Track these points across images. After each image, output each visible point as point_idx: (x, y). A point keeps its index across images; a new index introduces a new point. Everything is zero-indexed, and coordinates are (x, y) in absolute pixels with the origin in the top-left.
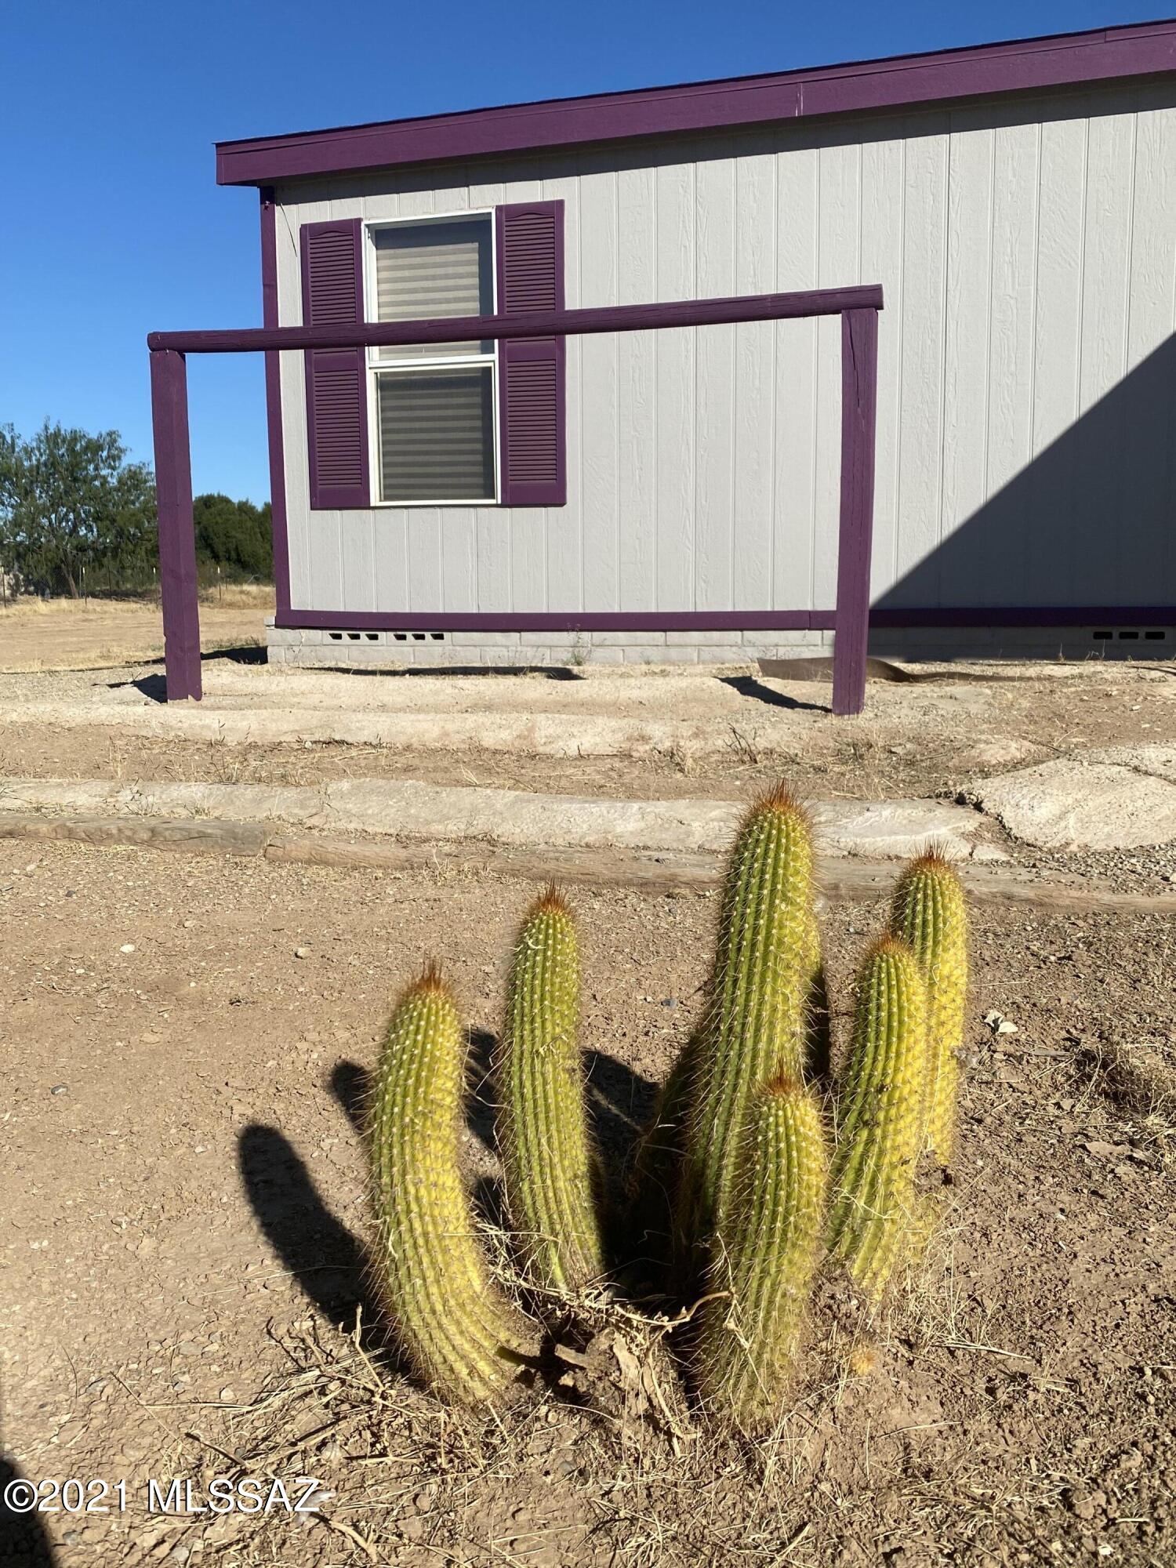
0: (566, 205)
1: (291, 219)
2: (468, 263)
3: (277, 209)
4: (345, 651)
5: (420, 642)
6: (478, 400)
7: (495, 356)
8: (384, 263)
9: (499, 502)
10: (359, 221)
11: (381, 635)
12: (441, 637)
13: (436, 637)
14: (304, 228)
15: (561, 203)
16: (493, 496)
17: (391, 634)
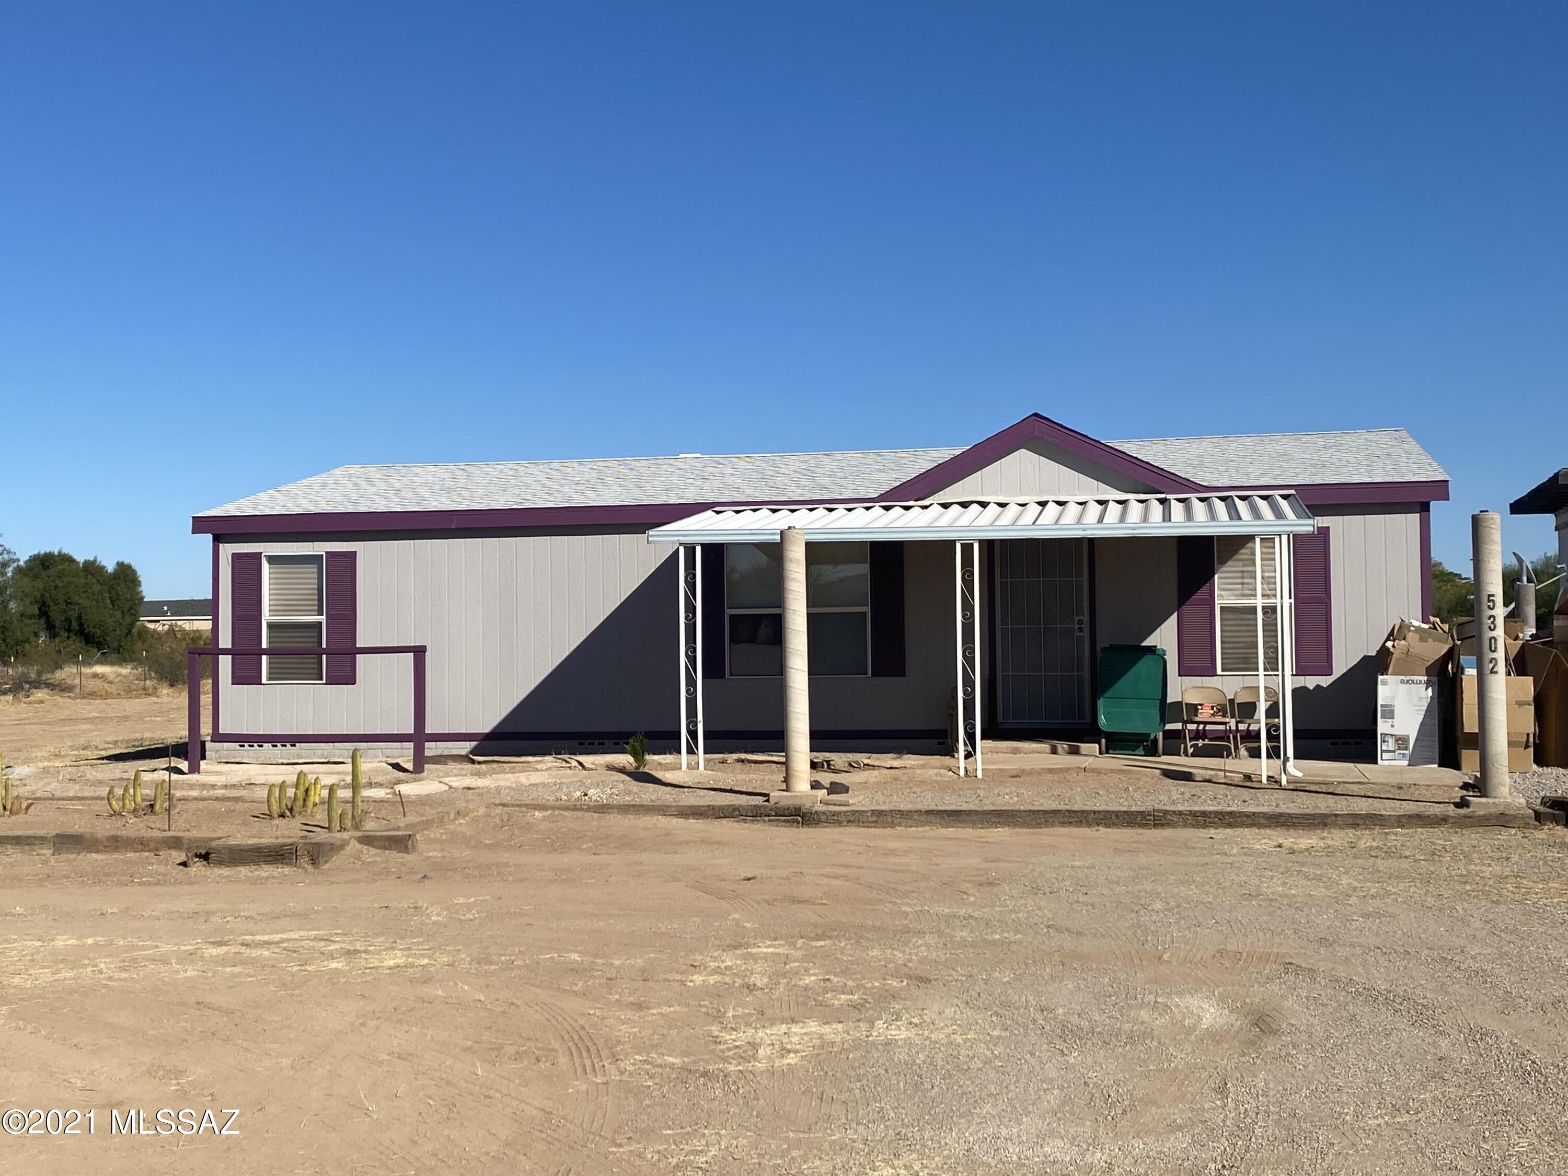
0: (358, 554)
1: (228, 550)
2: (313, 573)
3: (221, 545)
4: (246, 753)
5: (284, 748)
6: (316, 634)
7: (324, 617)
8: (272, 570)
9: (324, 681)
10: (261, 553)
11: (265, 745)
12: (294, 746)
13: (292, 746)
14: (233, 554)
15: (355, 552)
16: (322, 679)
17: (270, 744)
